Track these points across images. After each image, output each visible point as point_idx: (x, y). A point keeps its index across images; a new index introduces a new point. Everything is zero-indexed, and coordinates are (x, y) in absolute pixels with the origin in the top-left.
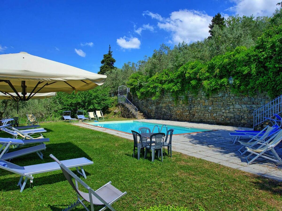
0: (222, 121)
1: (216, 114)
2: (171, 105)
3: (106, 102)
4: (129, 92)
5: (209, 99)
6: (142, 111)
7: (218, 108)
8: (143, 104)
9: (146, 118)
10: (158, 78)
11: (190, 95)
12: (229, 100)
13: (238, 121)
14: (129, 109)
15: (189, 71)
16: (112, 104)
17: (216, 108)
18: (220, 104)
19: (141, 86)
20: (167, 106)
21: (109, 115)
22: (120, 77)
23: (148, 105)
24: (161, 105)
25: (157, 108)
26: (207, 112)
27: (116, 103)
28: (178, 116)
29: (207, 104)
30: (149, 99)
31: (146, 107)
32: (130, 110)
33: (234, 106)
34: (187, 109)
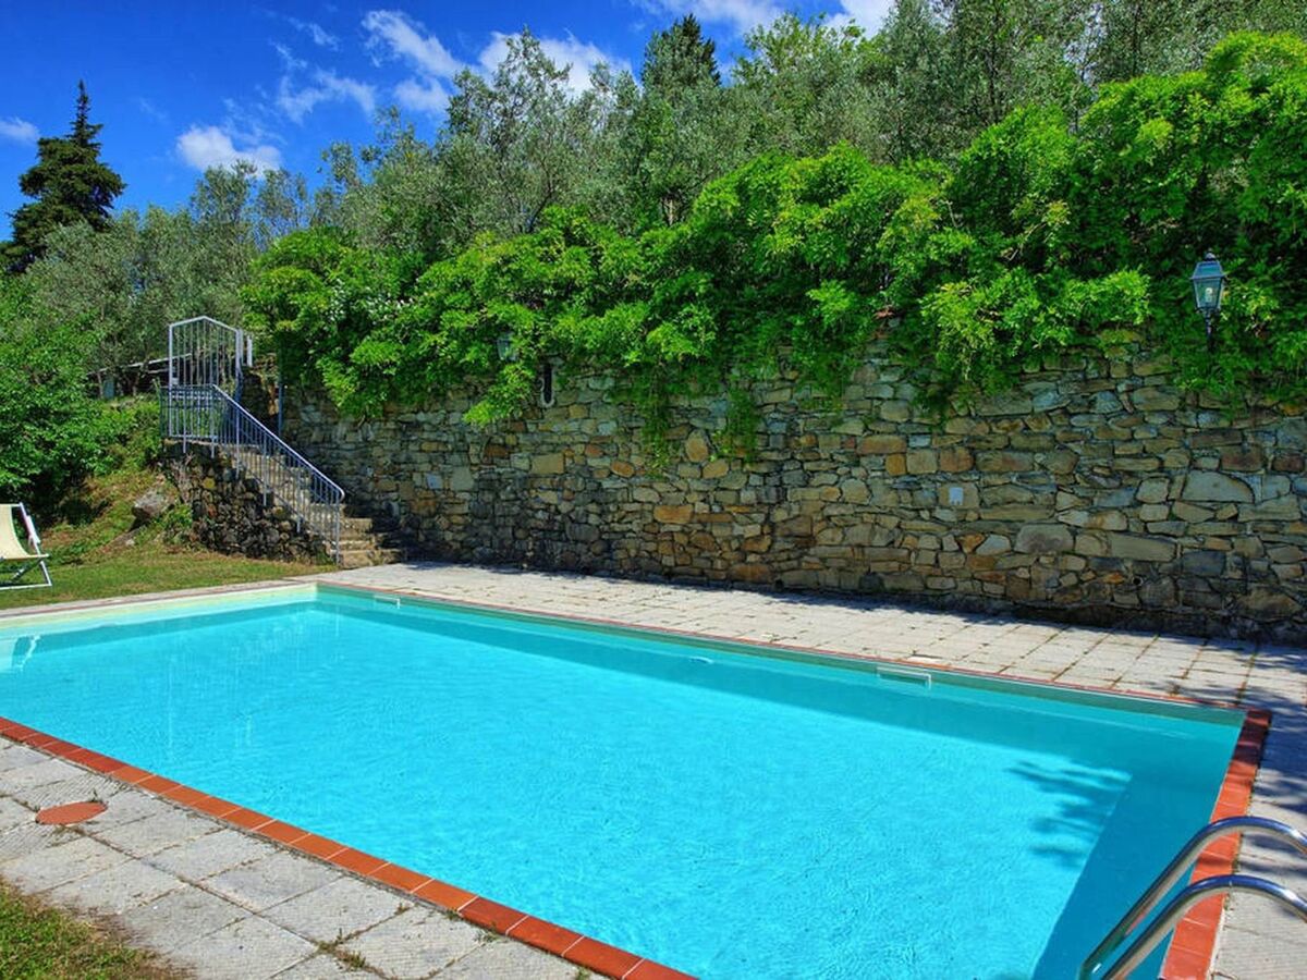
0: (1062, 591)
1: (1012, 535)
2: (607, 462)
3: (61, 434)
4: (250, 363)
5: (940, 425)
6: (362, 502)
7: (1027, 496)
8: (366, 456)
9: (399, 559)
10: (513, 266)
11: (773, 397)
12: (1132, 439)
13: (1211, 600)
14: (263, 491)
15: (790, 211)
16: (119, 448)
17: (1010, 492)
18: (1042, 466)
19: (356, 324)
20: (579, 474)
21: (86, 529)
22: (176, 264)
23: (409, 460)
24: (520, 462)
25: (488, 485)
26: (924, 525)
27: (149, 442)
28: (664, 548)
29: (923, 460)
30: (421, 417)
31: (394, 472)
32: (270, 497)
33: (1172, 482)
34: (748, 496)
